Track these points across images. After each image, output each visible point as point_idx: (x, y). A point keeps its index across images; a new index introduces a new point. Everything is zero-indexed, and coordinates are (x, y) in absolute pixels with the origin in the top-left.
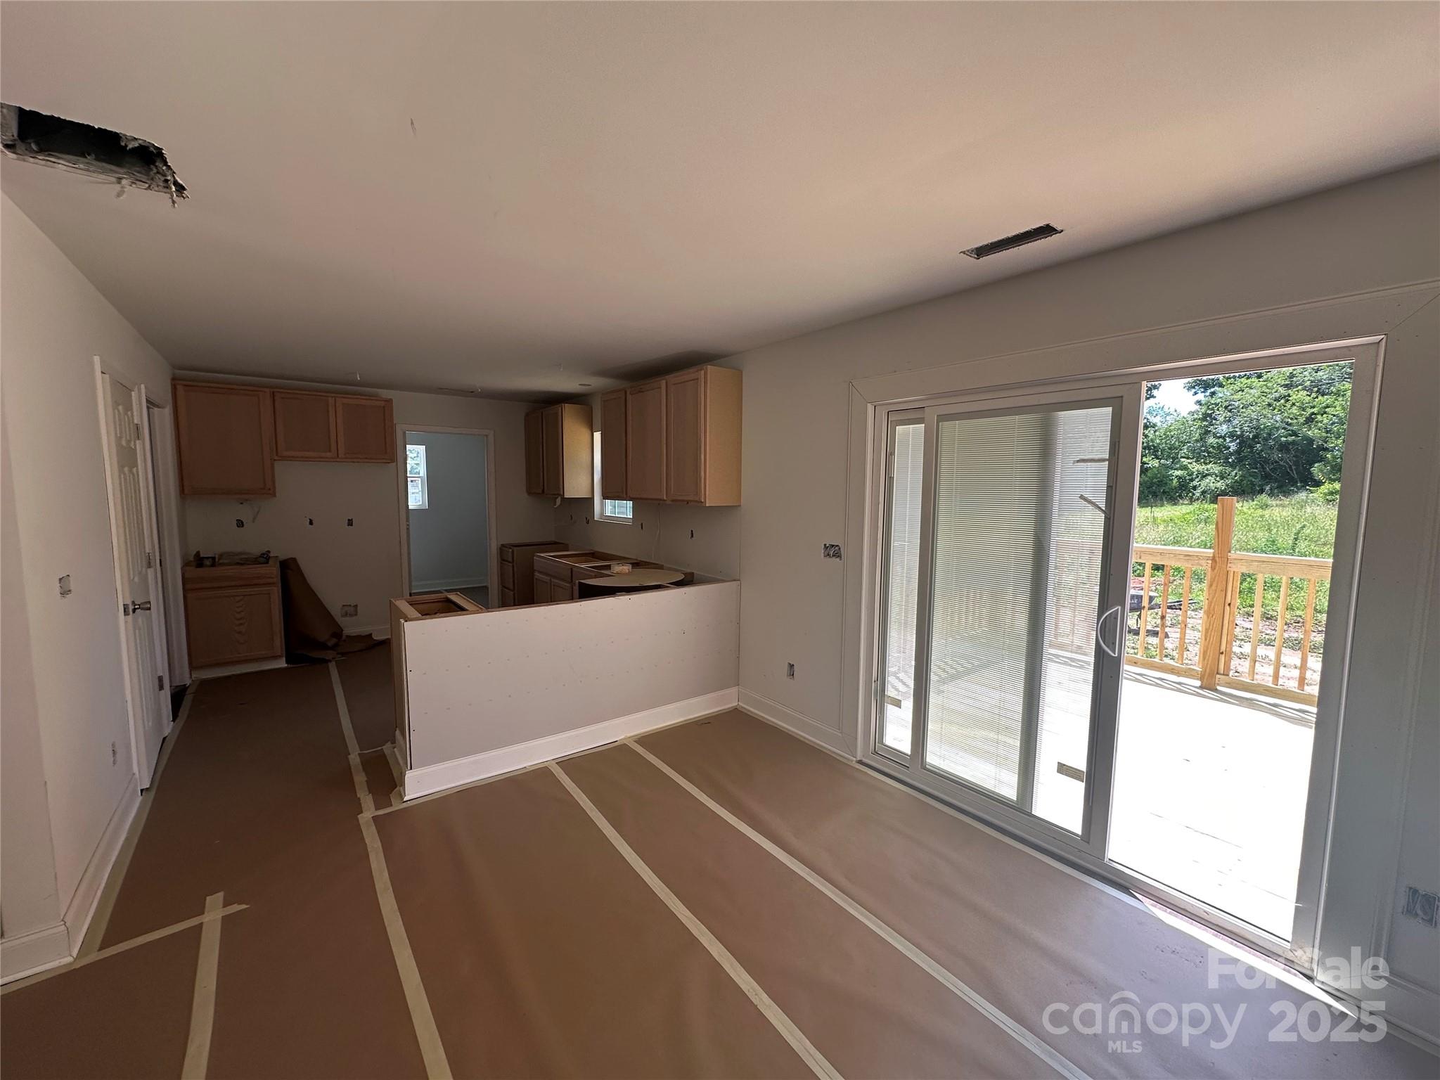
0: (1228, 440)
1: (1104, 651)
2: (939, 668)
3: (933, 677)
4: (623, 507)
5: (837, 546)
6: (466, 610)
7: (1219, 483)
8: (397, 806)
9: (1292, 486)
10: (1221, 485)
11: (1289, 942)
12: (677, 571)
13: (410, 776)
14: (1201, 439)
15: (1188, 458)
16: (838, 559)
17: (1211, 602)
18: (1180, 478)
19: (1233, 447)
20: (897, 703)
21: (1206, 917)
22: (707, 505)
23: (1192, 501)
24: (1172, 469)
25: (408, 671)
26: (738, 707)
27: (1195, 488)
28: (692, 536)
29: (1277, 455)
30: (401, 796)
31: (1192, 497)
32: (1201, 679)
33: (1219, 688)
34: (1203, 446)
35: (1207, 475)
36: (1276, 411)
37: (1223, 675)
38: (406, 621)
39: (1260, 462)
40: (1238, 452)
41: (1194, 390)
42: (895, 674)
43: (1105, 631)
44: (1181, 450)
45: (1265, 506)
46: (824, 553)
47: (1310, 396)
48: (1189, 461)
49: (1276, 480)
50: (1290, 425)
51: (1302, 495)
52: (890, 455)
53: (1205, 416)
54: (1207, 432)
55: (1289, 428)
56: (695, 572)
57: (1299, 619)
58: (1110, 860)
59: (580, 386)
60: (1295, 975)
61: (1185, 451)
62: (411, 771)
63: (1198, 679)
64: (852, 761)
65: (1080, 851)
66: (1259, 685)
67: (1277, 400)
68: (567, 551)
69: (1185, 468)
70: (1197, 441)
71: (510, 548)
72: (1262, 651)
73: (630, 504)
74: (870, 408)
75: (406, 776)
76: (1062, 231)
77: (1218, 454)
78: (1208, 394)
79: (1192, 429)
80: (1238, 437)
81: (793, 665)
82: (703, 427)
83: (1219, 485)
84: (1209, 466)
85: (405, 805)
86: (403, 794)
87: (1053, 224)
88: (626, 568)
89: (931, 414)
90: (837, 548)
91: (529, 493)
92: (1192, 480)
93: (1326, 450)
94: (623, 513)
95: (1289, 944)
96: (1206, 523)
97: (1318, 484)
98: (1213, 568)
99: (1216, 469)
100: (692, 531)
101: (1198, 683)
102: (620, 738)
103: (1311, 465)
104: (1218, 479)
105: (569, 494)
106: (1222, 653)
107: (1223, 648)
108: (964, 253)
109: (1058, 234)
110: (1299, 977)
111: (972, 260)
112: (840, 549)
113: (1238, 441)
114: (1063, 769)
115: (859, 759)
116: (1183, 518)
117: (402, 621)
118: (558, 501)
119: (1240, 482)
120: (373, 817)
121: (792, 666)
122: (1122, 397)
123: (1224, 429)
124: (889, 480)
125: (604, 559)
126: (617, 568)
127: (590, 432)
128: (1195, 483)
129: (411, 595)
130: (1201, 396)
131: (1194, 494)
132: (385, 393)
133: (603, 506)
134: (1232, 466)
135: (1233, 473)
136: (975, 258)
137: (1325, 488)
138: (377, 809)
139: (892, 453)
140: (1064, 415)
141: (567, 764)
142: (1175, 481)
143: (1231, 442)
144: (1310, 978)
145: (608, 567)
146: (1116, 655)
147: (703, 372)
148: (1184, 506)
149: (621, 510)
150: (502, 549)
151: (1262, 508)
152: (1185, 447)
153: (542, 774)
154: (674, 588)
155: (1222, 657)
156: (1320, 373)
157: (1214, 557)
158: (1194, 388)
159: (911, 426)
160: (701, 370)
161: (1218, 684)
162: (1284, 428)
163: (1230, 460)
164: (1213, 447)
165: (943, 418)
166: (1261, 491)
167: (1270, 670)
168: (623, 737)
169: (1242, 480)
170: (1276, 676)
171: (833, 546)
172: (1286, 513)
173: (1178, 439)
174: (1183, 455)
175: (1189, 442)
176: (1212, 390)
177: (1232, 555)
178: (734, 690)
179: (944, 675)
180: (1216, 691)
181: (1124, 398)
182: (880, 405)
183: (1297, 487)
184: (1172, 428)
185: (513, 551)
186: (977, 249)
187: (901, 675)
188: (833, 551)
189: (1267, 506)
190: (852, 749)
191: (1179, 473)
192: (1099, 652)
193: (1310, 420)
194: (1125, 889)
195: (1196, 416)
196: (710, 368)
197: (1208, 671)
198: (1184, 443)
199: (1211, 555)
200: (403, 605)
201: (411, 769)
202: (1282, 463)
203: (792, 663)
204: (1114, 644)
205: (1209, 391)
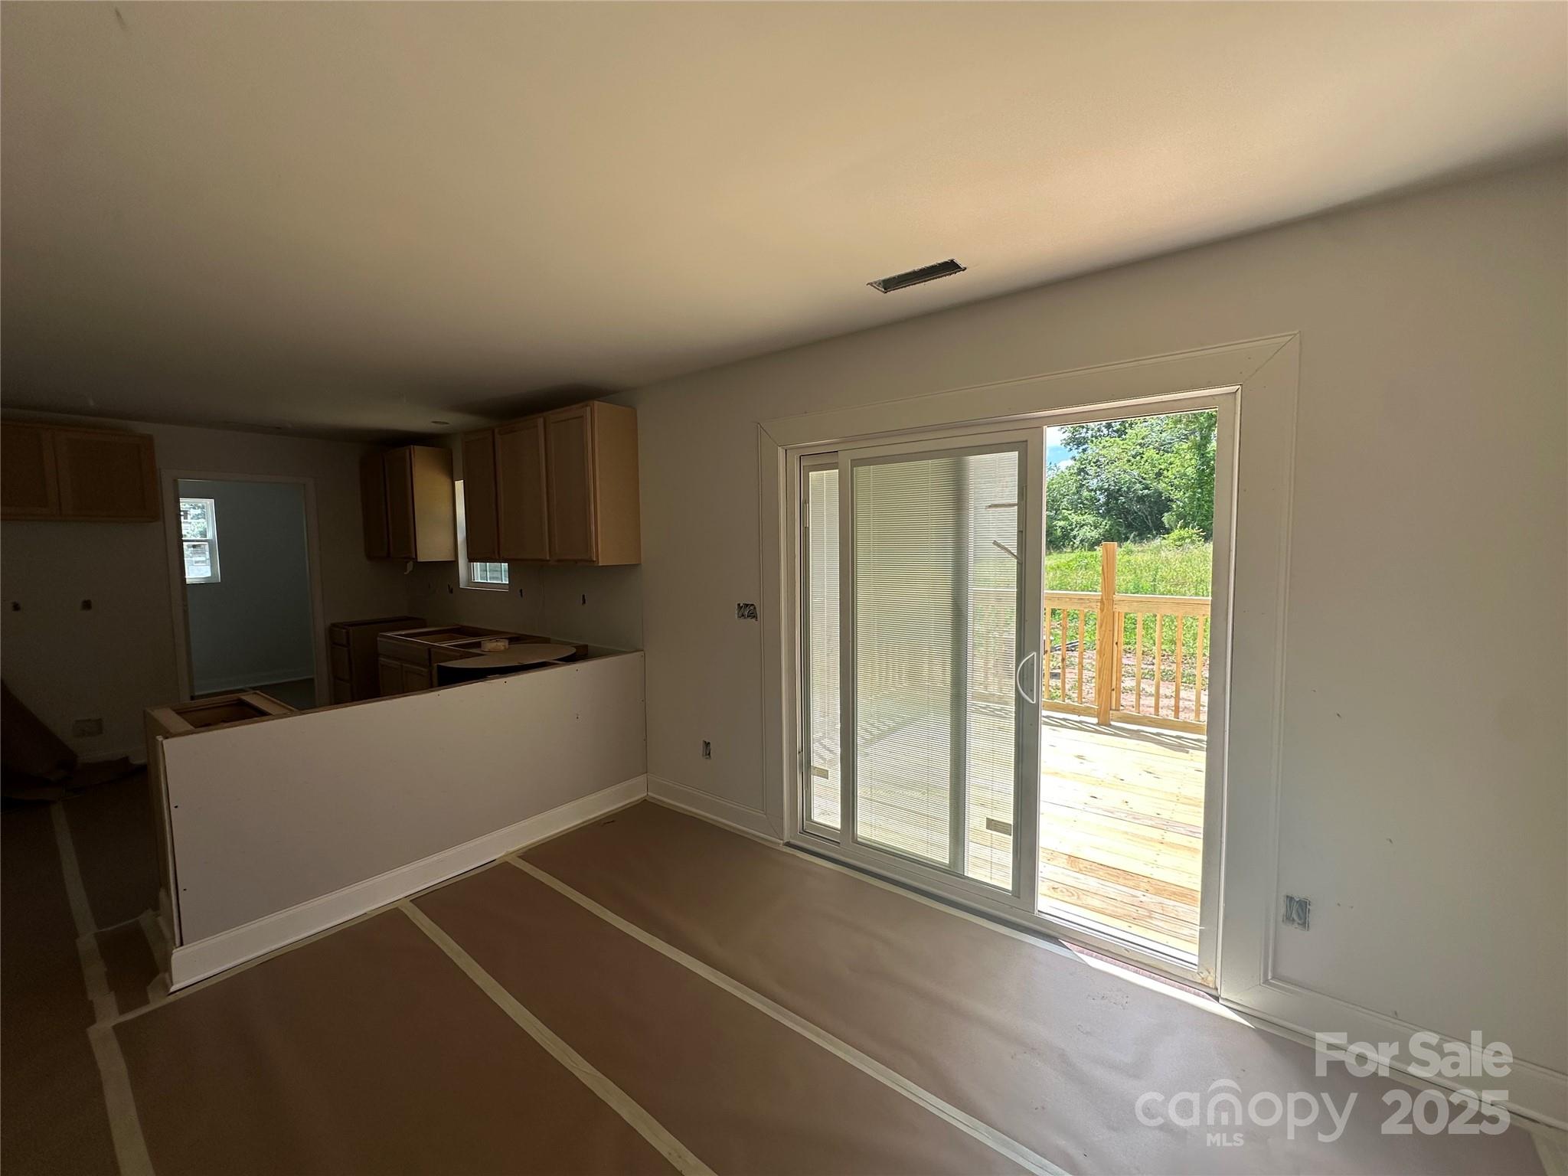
0: (1098, 492)
1: (1023, 698)
2: (866, 731)
3: (860, 741)
4: (497, 571)
5: (752, 605)
6: (270, 714)
7: (1094, 533)
8: (156, 1002)
9: (1149, 534)
10: (1095, 534)
11: (1196, 965)
12: (570, 644)
13: (178, 955)
14: (1078, 492)
15: (1068, 510)
16: (754, 620)
17: (1102, 641)
18: (1063, 528)
19: (1103, 499)
20: (824, 774)
21: (1126, 954)
22: (600, 564)
23: (1073, 549)
24: (1055, 519)
25: (172, 808)
26: (647, 799)
27: (1075, 537)
28: (584, 602)
29: (1136, 507)
30: (166, 986)
31: (1073, 546)
32: (1098, 716)
33: (1113, 723)
34: (1078, 499)
35: (1084, 525)
36: (1134, 467)
37: (1115, 710)
38: (167, 738)
39: (1124, 512)
40: (1107, 503)
41: (1069, 447)
42: (819, 741)
43: (1023, 679)
44: (1062, 502)
45: (1130, 552)
46: (738, 614)
47: (1157, 454)
48: (1070, 512)
49: (1136, 529)
50: (1144, 479)
51: (1158, 541)
52: (804, 503)
53: (1081, 471)
54: (1082, 486)
55: (1144, 481)
56: (589, 644)
57: (1164, 652)
58: (1039, 911)
59: (433, 424)
60: (1203, 997)
61: (1065, 503)
62: (181, 948)
63: (1094, 717)
64: (779, 844)
65: (1012, 907)
66: (1145, 717)
67: (1134, 457)
68: (425, 627)
69: (1065, 519)
70: (1074, 494)
71: (344, 629)
72: (1144, 685)
73: (505, 566)
74: (781, 452)
75: (173, 957)
76: (965, 269)
77: (1091, 505)
78: (1080, 450)
79: (1069, 482)
80: (1106, 490)
81: (709, 743)
82: (591, 473)
83: (1093, 534)
84: (1085, 517)
85: (172, 998)
86: (168, 981)
87: (958, 261)
88: (502, 645)
89: (845, 458)
90: (752, 608)
91: (370, 556)
92: (1072, 530)
93: (1172, 501)
94: (497, 578)
95: (1196, 967)
96: (1086, 569)
97: (1168, 531)
98: (1102, 610)
99: (1090, 519)
100: (584, 596)
101: (1095, 720)
102: (500, 855)
103: (1162, 515)
104: (1092, 528)
105: (422, 558)
106: (1113, 690)
107: (1114, 686)
108: (871, 284)
109: (961, 272)
110: (1207, 999)
111: (878, 294)
112: (755, 608)
113: (1106, 493)
114: (992, 824)
115: (786, 841)
116: (1068, 565)
117: (160, 738)
118: (410, 566)
119: (1109, 531)
120: (114, 1027)
121: (707, 744)
122: (1026, 441)
123: (1094, 483)
124: (805, 532)
125: (472, 635)
126: (489, 645)
127: (449, 481)
128: (1075, 533)
129: (193, 698)
130: (1075, 453)
131: (1074, 543)
132: (142, 428)
133: (470, 571)
134: (1103, 516)
135: (1104, 523)
136: (882, 291)
137: (1176, 534)
138: (122, 1012)
139: (807, 501)
140: (974, 460)
141: (425, 901)
142: (1059, 530)
143: (1101, 494)
144: (1217, 998)
145: (478, 645)
146: (1035, 702)
147: (588, 409)
148: (1067, 554)
149: (492, 574)
150: (333, 630)
151: (1128, 553)
152: (1065, 499)
153: (391, 919)
154: (563, 665)
155: (1114, 693)
156: (1164, 434)
157: (1102, 599)
158: (1069, 444)
159: (825, 472)
160: (587, 406)
161: (1112, 720)
162: (1140, 482)
163: (1101, 511)
164: (1087, 499)
165: (857, 462)
166: (1127, 539)
167: (1151, 701)
168: (503, 854)
169: (1111, 529)
170: (1157, 708)
171: (747, 605)
172: (1147, 557)
173: (1059, 492)
174: (1064, 507)
175: (1068, 495)
176: (1084, 447)
177: (1117, 597)
178: (642, 779)
179: (868, 737)
180: (1110, 726)
181: (1029, 442)
182: (791, 449)
183: (1153, 535)
184: (1054, 481)
185: (347, 633)
186: (884, 281)
187: (826, 742)
188: (748, 611)
189: (1132, 552)
190: (779, 833)
191: (1062, 523)
192: (1019, 699)
193: (1159, 474)
194: (1053, 939)
195: (1072, 471)
196: (597, 404)
197: (1103, 708)
198: (1064, 496)
199: (1100, 598)
200: (167, 717)
201: (182, 944)
202: (1140, 513)
203: (707, 741)
204: (1032, 690)
205: (1081, 448)
